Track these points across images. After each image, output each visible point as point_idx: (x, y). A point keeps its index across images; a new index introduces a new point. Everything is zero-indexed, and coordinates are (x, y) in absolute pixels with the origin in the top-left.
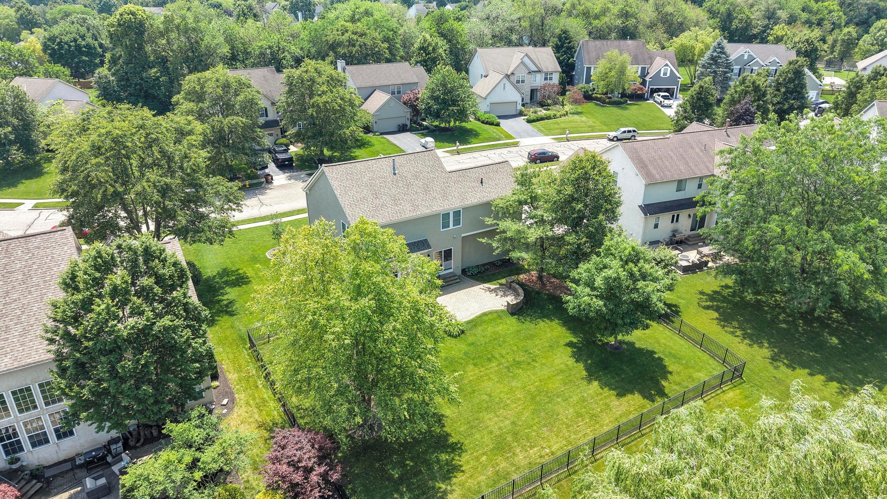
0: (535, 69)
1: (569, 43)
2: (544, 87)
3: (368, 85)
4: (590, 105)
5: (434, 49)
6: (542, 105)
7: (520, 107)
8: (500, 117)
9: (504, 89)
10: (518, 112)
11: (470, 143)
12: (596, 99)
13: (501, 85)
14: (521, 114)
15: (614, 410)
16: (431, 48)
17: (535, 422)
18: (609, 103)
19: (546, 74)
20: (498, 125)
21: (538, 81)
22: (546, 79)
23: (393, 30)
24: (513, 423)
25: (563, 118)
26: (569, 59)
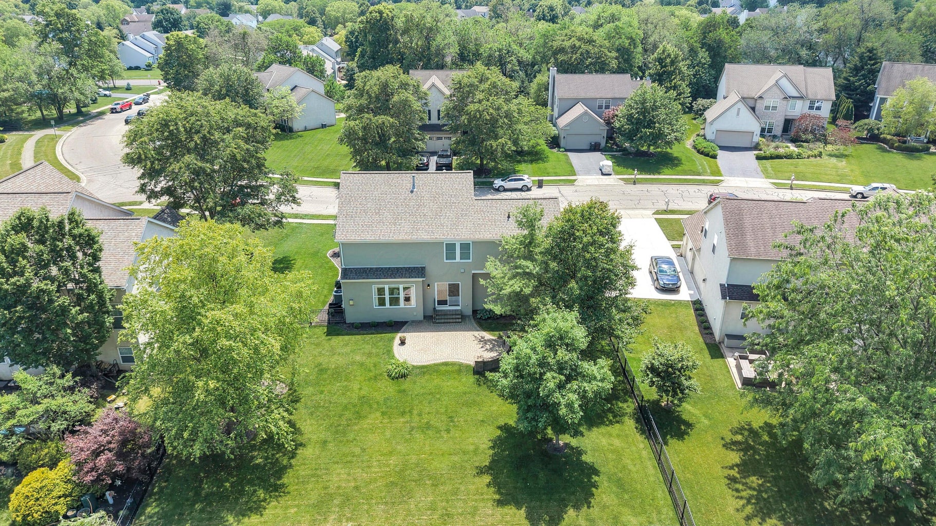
0: (796, 94)
1: (873, 65)
2: (803, 117)
3: (572, 96)
4: (870, 148)
5: (673, 63)
6: (795, 140)
7: (757, 138)
8: (722, 148)
9: (738, 114)
10: (754, 144)
11: (659, 173)
12: (885, 141)
13: (734, 110)
14: (756, 147)
15: (477, 518)
16: (668, 60)
17: (380, 495)
18: (898, 149)
19: (812, 102)
20: (714, 157)
21: (798, 109)
22: (811, 108)
23: (631, 38)
24: (357, 488)
25: (812, 159)
26: (869, 85)
